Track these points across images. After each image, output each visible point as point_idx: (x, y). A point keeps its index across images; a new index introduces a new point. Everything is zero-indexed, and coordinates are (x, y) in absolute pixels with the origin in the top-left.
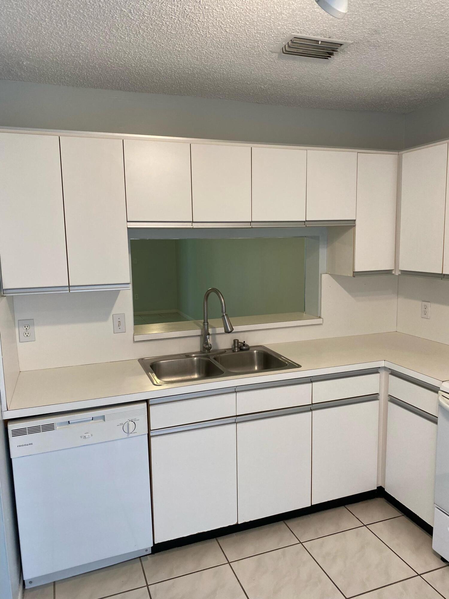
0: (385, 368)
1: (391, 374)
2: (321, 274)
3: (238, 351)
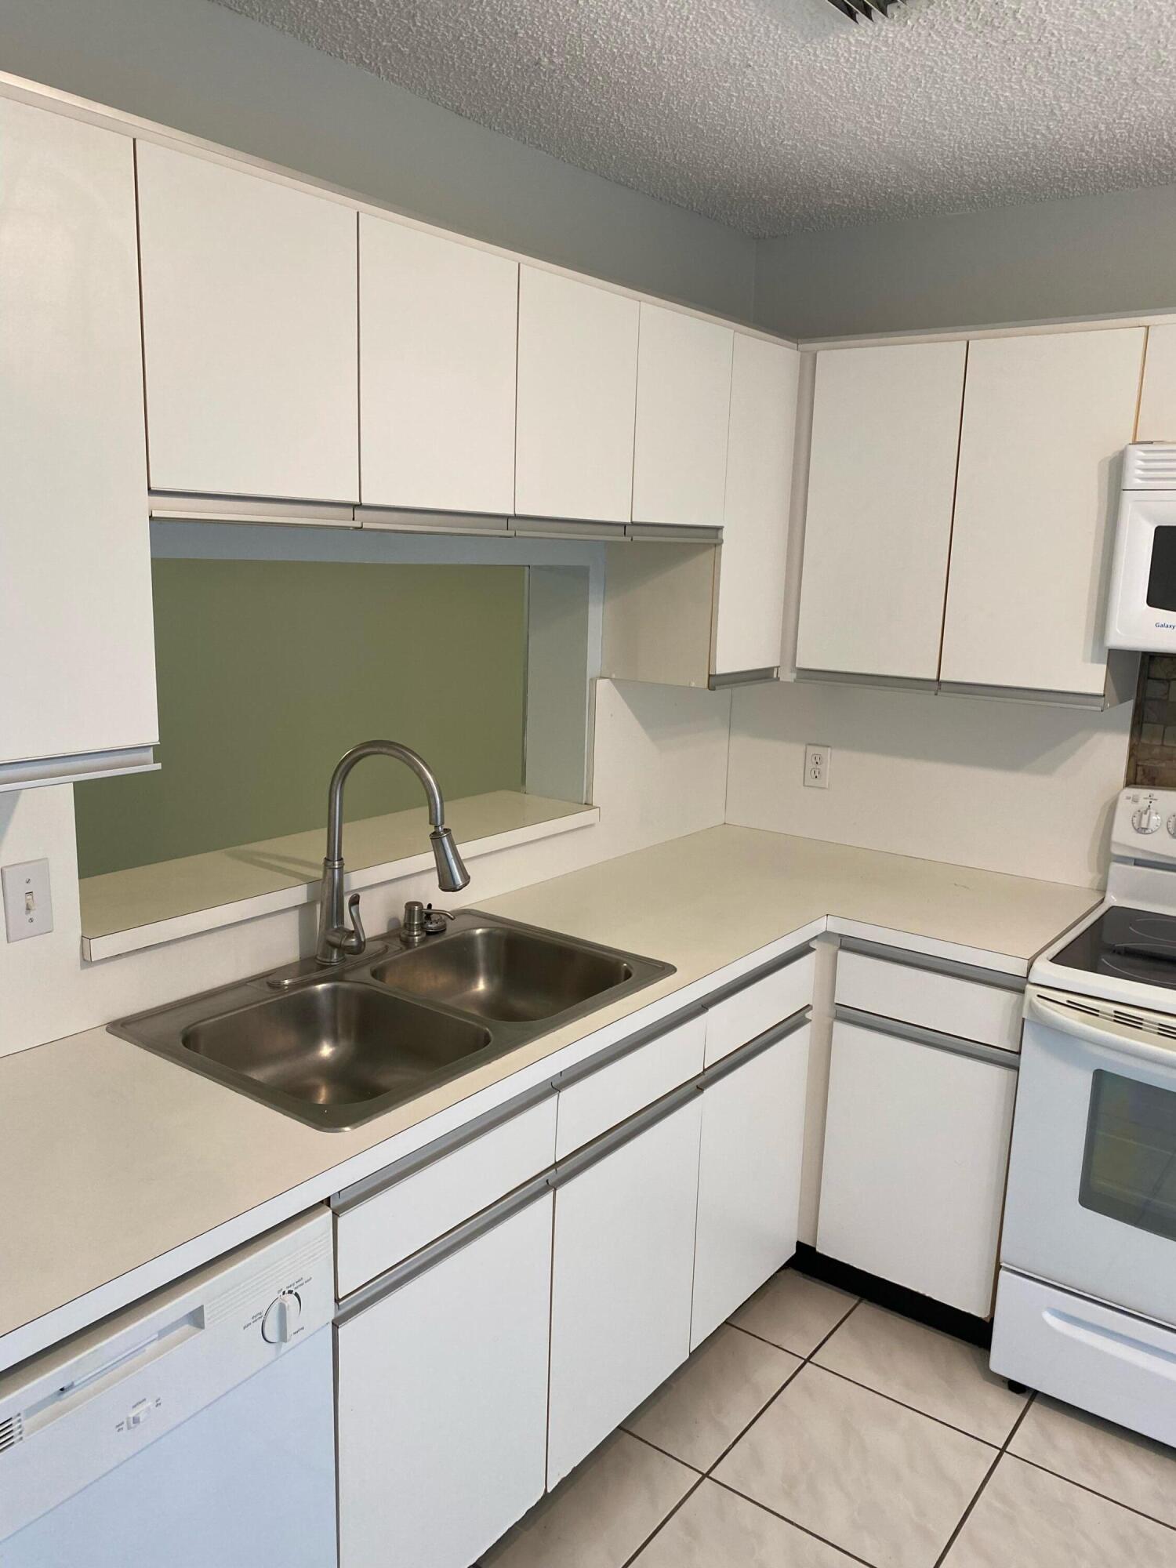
0: (826, 936)
1: (843, 948)
2: (593, 681)
3: (422, 941)
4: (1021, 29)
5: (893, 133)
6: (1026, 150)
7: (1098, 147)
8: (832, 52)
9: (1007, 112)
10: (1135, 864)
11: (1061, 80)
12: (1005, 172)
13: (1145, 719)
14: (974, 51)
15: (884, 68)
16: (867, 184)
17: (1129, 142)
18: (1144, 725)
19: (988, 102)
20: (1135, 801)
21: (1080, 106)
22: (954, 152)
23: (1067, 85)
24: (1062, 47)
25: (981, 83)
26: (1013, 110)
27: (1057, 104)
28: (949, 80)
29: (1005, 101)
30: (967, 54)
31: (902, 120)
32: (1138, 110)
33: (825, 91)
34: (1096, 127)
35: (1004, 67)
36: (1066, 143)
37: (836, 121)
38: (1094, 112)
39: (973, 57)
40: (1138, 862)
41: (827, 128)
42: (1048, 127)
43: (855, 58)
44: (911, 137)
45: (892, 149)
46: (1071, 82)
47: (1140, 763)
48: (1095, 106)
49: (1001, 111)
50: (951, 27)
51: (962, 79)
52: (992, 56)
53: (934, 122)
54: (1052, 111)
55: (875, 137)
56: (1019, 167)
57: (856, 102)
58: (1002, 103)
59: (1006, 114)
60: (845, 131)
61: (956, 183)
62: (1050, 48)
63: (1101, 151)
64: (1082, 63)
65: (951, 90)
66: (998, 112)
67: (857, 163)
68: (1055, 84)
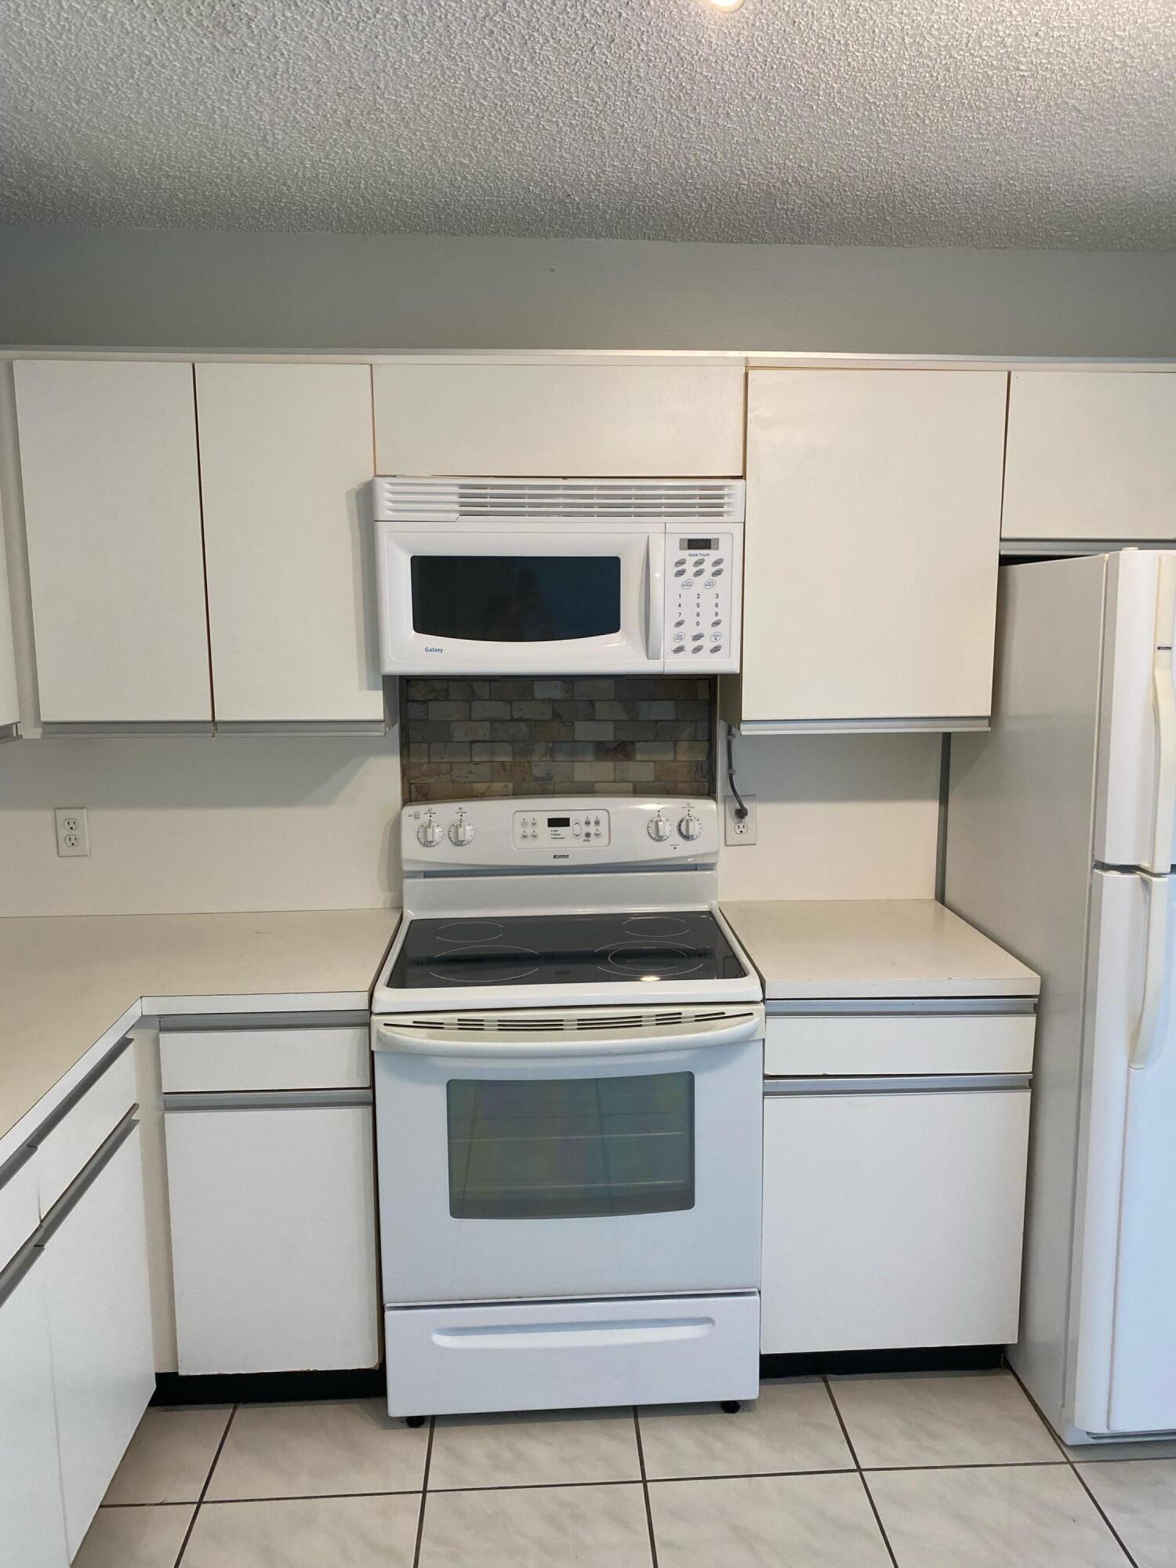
0: (144, 1021)
1: (163, 1030)
4: (252, 39)
5: (91, 124)
6: (230, 173)
7: (300, 184)
8: (37, 12)
9: (219, 128)
10: (425, 877)
11: (280, 105)
12: (204, 192)
13: (411, 740)
14: (200, 52)
15: (95, 46)
16: (48, 177)
17: (329, 184)
18: (411, 745)
19: (202, 112)
20: (417, 817)
21: (293, 138)
22: (154, 159)
23: (285, 113)
24: (288, 71)
25: (200, 88)
26: (226, 126)
27: (271, 130)
28: (165, 78)
29: (221, 116)
30: (190, 53)
31: (105, 112)
32: (344, 152)
33: (18, 57)
34: (302, 163)
35: (227, 77)
36: (270, 173)
37: (25, 95)
38: (304, 146)
39: (197, 59)
40: (427, 875)
41: (12, 102)
42: (257, 154)
43: (64, 27)
44: (110, 133)
45: (86, 143)
46: (289, 109)
47: (412, 782)
48: (306, 140)
49: (213, 125)
50: (181, 19)
51: (180, 80)
52: (217, 61)
53: (140, 121)
54: (265, 136)
55: (70, 125)
56: (219, 189)
57: (54, 78)
58: (216, 116)
59: (218, 130)
60: (35, 110)
61: (149, 195)
62: (277, 69)
63: (302, 188)
64: (303, 92)
65: (166, 90)
66: (211, 126)
67: (41, 151)
68: (273, 109)
